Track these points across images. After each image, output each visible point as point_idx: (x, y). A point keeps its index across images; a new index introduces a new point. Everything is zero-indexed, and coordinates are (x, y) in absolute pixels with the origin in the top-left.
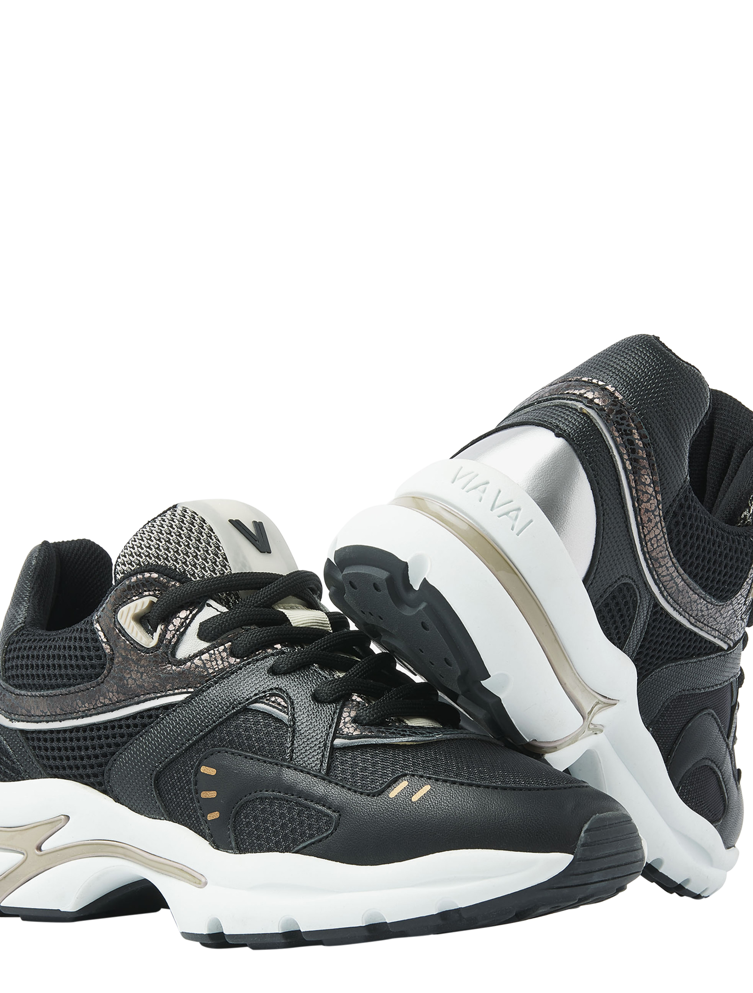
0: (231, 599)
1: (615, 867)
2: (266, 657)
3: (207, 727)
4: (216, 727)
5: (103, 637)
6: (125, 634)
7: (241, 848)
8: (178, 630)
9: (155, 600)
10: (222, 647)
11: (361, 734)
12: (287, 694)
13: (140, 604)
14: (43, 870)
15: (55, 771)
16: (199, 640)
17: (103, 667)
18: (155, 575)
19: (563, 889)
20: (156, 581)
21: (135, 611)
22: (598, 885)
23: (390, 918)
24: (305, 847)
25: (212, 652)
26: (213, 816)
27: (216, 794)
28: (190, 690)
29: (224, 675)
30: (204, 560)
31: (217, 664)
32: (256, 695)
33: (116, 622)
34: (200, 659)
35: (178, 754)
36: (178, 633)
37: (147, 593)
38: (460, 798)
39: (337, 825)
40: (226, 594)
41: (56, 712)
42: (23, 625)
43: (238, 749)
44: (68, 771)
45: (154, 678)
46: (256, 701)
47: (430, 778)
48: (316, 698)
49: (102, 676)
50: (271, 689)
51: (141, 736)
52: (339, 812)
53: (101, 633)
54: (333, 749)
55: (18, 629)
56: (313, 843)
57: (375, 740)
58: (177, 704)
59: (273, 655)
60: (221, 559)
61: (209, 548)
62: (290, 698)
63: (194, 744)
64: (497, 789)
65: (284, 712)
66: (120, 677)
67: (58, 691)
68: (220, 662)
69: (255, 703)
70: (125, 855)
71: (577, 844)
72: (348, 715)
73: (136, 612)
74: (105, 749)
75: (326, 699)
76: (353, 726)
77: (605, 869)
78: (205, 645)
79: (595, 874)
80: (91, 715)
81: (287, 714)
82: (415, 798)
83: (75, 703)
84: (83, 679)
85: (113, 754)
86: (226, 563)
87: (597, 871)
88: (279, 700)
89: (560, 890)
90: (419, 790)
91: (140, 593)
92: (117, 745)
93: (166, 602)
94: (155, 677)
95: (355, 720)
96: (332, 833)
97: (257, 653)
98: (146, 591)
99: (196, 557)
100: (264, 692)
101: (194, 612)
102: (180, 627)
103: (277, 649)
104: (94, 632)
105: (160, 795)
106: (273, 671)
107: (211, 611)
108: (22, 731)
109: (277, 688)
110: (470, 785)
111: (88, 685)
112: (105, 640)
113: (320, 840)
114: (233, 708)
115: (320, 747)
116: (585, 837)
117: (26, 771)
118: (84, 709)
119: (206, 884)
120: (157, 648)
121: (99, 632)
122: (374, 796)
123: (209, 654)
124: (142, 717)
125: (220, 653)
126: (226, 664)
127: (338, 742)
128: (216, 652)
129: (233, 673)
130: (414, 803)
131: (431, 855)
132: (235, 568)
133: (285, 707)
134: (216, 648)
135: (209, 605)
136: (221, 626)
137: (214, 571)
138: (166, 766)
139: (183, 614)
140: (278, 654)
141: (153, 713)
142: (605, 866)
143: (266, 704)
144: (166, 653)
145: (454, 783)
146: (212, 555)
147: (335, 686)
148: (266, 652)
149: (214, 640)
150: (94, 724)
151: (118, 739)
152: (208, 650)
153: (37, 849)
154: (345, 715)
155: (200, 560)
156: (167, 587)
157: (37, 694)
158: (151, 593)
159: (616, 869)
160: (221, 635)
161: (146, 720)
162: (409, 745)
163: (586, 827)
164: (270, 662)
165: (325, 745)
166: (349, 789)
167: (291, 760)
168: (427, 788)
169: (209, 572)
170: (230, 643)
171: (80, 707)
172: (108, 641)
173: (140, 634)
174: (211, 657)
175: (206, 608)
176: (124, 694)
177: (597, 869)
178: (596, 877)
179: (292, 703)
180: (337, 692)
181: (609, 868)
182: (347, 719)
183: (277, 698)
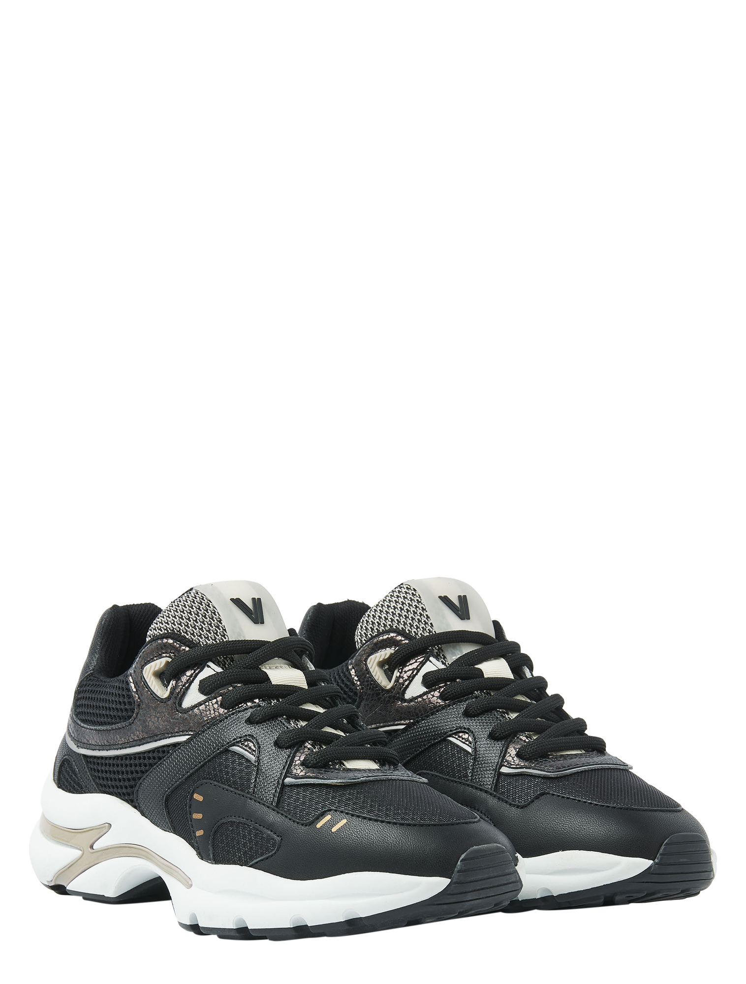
0: (228, 661)
1: (487, 888)
2: (246, 709)
3: (200, 763)
4: (205, 764)
5: (133, 687)
6: (148, 687)
7: (217, 860)
8: (184, 686)
9: (170, 660)
10: (215, 700)
11: (305, 775)
12: (257, 740)
13: (159, 664)
14: (93, 864)
15: (103, 789)
16: (199, 694)
17: (133, 710)
18: (171, 641)
19: (443, 906)
20: (171, 646)
21: (155, 668)
22: (473, 902)
23: (312, 922)
24: (257, 863)
25: (207, 704)
26: (199, 833)
27: (202, 816)
28: (190, 733)
29: (215, 722)
30: (208, 631)
31: (210, 714)
32: (234, 739)
33: (142, 677)
34: (199, 709)
35: (181, 782)
36: (184, 688)
37: (164, 655)
38: (367, 831)
39: (280, 847)
40: (224, 658)
41: (104, 743)
42: (92, 671)
43: (219, 782)
44: (111, 790)
45: (166, 723)
46: (234, 745)
47: (347, 814)
48: (277, 744)
49: (132, 718)
50: (246, 735)
51: (158, 767)
52: (281, 837)
53: (132, 685)
54: (284, 786)
55: (88, 675)
56: (262, 860)
57: (313, 780)
58: (181, 743)
59: (251, 707)
60: (222, 630)
61: (212, 622)
62: (258, 743)
63: (191, 775)
64: (396, 824)
65: (253, 754)
66: (143, 720)
67: (104, 728)
68: (212, 712)
69: (234, 746)
70: (147, 857)
71: (454, 871)
72: (300, 758)
73: (156, 670)
74: (134, 775)
75: (284, 745)
76: (300, 768)
77: (478, 890)
78: (203, 698)
79: (469, 894)
80: (126, 748)
81: (255, 756)
82: (334, 830)
83: (115, 737)
84: (120, 719)
85: (140, 778)
86: (225, 633)
87: (471, 892)
88: (251, 744)
89: (440, 906)
90: (338, 823)
91: (160, 655)
92: (143, 772)
93: (176, 663)
94: (167, 721)
95: (303, 764)
96: (275, 853)
97: (240, 706)
98: (164, 653)
99: (201, 629)
100: (240, 738)
101: (197, 672)
102: (185, 683)
103: (255, 702)
104: (128, 683)
105: (168, 813)
106: (250, 721)
107: (211, 670)
108: (84, 756)
109: (250, 735)
110: (376, 821)
111: (123, 724)
112: (135, 690)
113: (267, 858)
114: (218, 749)
115: (274, 784)
116: (461, 866)
117: (86, 786)
118: (122, 742)
119: (191, 886)
120: (168, 699)
121: (131, 684)
122: (306, 826)
123: (205, 705)
124: (158, 752)
125: (213, 705)
126: (217, 714)
127: (288, 780)
128: (210, 704)
129: (221, 721)
130: (333, 833)
131: (343, 875)
132: (232, 636)
133: (254, 751)
134: (211, 700)
135: (209, 666)
136: (214, 684)
137: (215, 640)
138: (173, 791)
139: (189, 673)
140: (255, 706)
141: (165, 749)
142: (478, 888)
143: (240, 747)
144: (175, 703)
145: (365, 818)
146: (214, 627)
147: (291, 735)
148: (247, 705)
149: (210, 694)
150: (128, 755)
151: (143, 768)
152: (204, 702)
153: (90, 848)
154: (297, 758)
155: (205, 632)
156: (179, 651)
157: (93, 728)
158: (167, 655)
159: (488, 890)
160: (214, 691)
161: (161, 755)
162: (338, 785)
163: (463, 856)
164: (248, 714)
165: (278, 782)
166: (290, 819)
167: (253, 793)
168: (345, 821)
169: (211, 640)
170: (221, 697)
171: (119, 741)
172: (136, 691)
173: (157, 687)
174: (206, 707)
175: (206, 668)
176: (147, 733)
177: (471, 890)
178: (469, 897)
179: (259, 747)
180: (292, 740)
181: (482, 889)
182: (298, 762)
183: (249, 742)
